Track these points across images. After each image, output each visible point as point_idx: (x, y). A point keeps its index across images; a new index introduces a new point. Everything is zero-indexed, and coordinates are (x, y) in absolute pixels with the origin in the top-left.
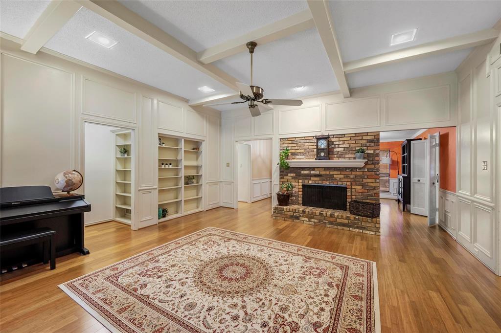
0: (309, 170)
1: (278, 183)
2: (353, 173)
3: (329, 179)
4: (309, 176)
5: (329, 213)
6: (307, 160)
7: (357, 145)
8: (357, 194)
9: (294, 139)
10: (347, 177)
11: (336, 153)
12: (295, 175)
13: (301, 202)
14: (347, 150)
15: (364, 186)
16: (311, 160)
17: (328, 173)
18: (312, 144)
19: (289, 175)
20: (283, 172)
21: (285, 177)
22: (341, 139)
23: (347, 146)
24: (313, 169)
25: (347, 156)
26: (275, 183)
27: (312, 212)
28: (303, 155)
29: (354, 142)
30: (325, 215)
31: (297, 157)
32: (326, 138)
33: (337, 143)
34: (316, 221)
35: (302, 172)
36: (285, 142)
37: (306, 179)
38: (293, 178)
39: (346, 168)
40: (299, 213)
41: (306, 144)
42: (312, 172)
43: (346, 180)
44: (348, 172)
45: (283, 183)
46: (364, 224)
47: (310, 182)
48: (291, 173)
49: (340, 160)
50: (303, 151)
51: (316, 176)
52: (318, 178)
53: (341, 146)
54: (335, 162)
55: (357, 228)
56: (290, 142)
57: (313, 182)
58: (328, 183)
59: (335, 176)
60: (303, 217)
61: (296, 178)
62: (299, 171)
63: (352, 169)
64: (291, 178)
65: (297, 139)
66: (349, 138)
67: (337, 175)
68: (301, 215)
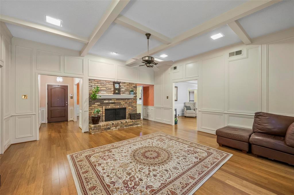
0: (108, 100)
1: (88, 110)
2: (129, 101)
3: (118, 104)
4: (108, 104)
5: (125, 121)
6: (108, 94)
7: (130, 88)
8: (130, 110)
9: (99, 81)
10: (126, 103)
11: (122, 91)
12: (100, 103)
13: (104, 120)
14: (127, 90)
15: (132, 106)
16: (109, 94)
17: (118, 101)
18: (110, 85)
19: (96, 103)
20: (91, 102)
21: (93, 105)
22: (124, 85)
23: (126, 88)
24: (111, 99)
25: (126, 93)
26: (85, 110)
27: (117, 123)
28: (105, 91)
29: (129, 87)
30: (123, 123)
31: (101, 92)
32: (119, 83)
33: (122, 86)
34: (119, 127)
35: (105, 102)
36: (92, 82)
37: (107, 105)
38: (98, 105)
39: (126, 99)
40: (110, 125)
41: (107, 85)
42: (110, 101)
43: (126, 104)
44: (126, 101)
45: (91, 109)
46: (138, 122)
47: (110, 107)
48: (97, 102)
49: (124, 95)
50: (105, 89)
51: (112, 103)
52: (113, 105)
53: (124, 88)
54: (122, 96)
55: (136, 125)
56: (96, 82)
57: (111, 107)
58: (118, 107)
59: (121, 103)
60: (112, 127)
61: (101, 106)
62: (102, 101)
63: (128, 99)
64: (97, 105)
65: (101, 81)
66: (127, 85)
67: (122, 102)
68: (112, 126)
